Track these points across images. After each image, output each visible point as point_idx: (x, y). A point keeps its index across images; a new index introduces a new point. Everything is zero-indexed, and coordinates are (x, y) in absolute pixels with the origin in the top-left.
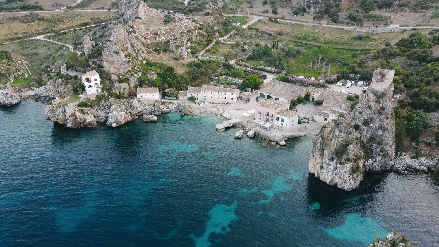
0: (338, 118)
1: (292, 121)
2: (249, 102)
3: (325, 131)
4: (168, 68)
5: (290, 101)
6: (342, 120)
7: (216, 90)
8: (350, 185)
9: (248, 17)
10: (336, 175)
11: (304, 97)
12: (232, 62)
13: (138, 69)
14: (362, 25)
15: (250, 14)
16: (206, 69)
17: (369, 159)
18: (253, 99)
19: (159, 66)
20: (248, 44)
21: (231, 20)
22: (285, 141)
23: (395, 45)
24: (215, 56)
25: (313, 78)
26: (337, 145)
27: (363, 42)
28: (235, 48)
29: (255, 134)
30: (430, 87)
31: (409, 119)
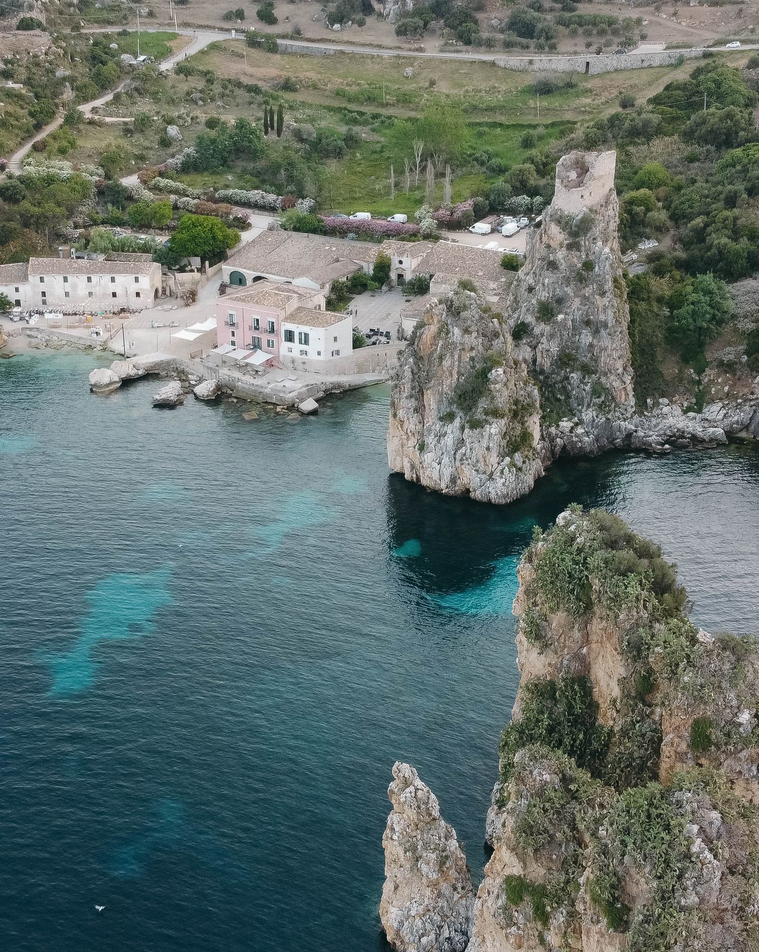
0: (456, 293)
1: (335, 339)
2: (194, 301)
3: (424, 336)
5: (328, 287)
6: (469, 297)
7: (79, 271)
8: (504, 484)
9: (175, 36)
10: (461, 460)
11: (372, 272)
12: (130, 181)
14: (553, 47)
15: (179, 25)
16: (39, 203)
17: (560, 419)
18: (208, 293)
20: (181, 122)
21: (114, 46)
22: (317, 401)
23: (650, 101)
24: (68, 163)
25: (400, 218)
26: (460, 374)
27: (554, 102)
28: (136, 136)
29: (219, 388)
30: (736, 211)
31: (674, 303)
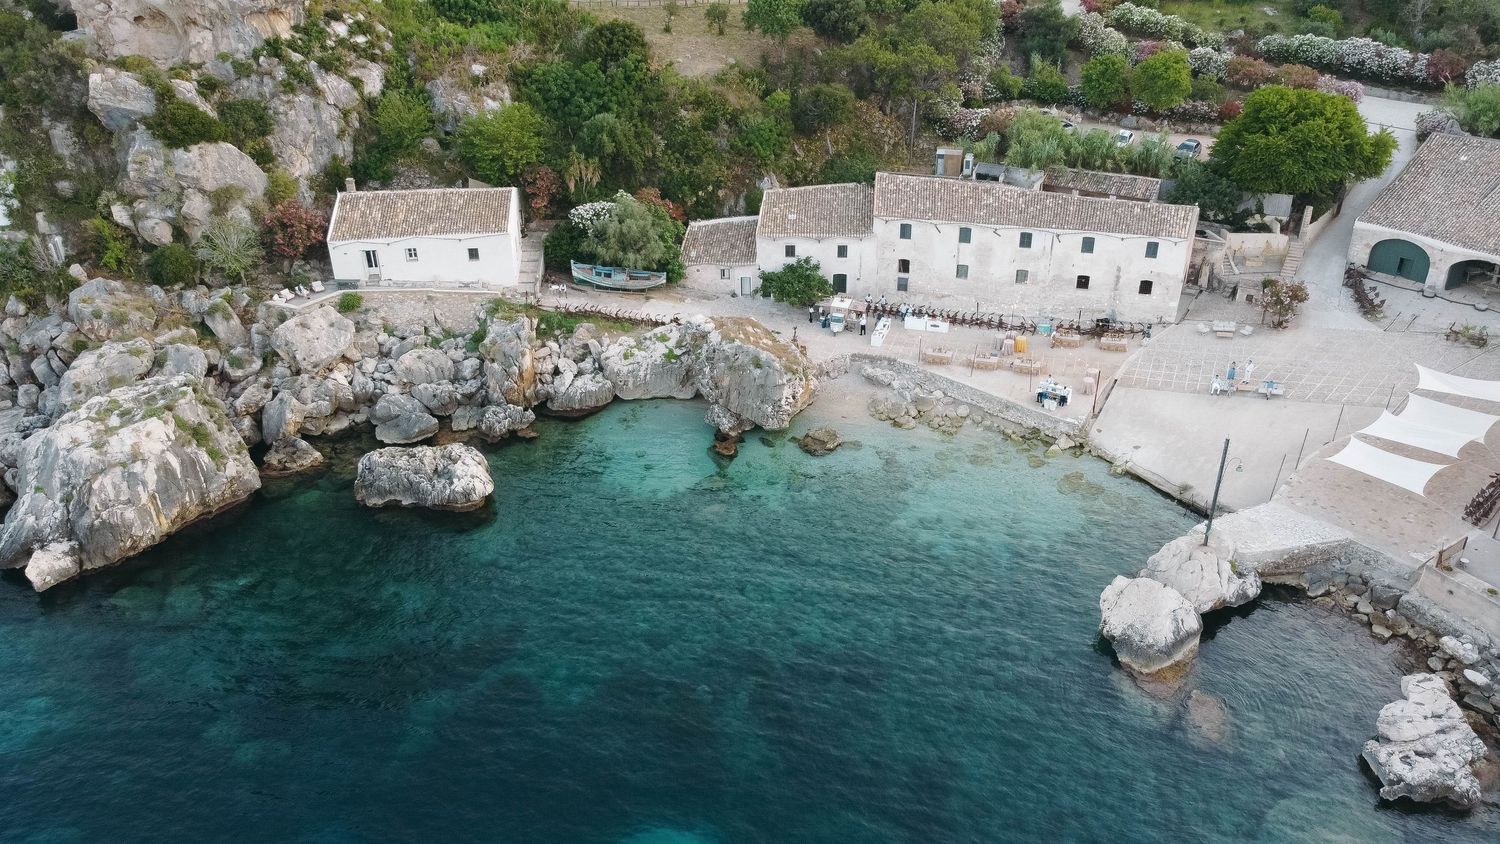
2: (1295, 313)
4: (600, 31)
12: (1069, 8)
13: (361, 39)
19: (533, 24)
